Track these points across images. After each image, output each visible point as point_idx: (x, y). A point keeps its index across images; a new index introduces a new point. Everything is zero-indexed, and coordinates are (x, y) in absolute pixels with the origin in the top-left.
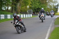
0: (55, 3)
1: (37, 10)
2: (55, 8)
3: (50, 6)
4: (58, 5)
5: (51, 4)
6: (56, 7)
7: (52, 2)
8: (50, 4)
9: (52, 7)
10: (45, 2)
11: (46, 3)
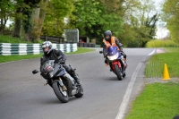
1: (92, 31)
2: (148, 26)
3: (133, 20)
4: (155, 16)
5: (137, 13)
6: (151, 24)
7: (140, 8)
8: (134, 14)
9: (137, 21)
10: (117, 7)
11: (120, 9)
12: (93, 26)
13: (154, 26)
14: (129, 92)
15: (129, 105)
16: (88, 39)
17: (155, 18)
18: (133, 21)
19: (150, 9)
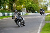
0: (45, 2)
1: (30, 9)
4: (47, 4)
6: (46, 6)
7: (43, 2)
8: (41, 4)
12: (30, 7)
13: (47, 7)
14: (41, 25)
15: (41, 29)
16: (29, 11)
17: (47, 5)
18: (41, 6)
19: (46, 2)
